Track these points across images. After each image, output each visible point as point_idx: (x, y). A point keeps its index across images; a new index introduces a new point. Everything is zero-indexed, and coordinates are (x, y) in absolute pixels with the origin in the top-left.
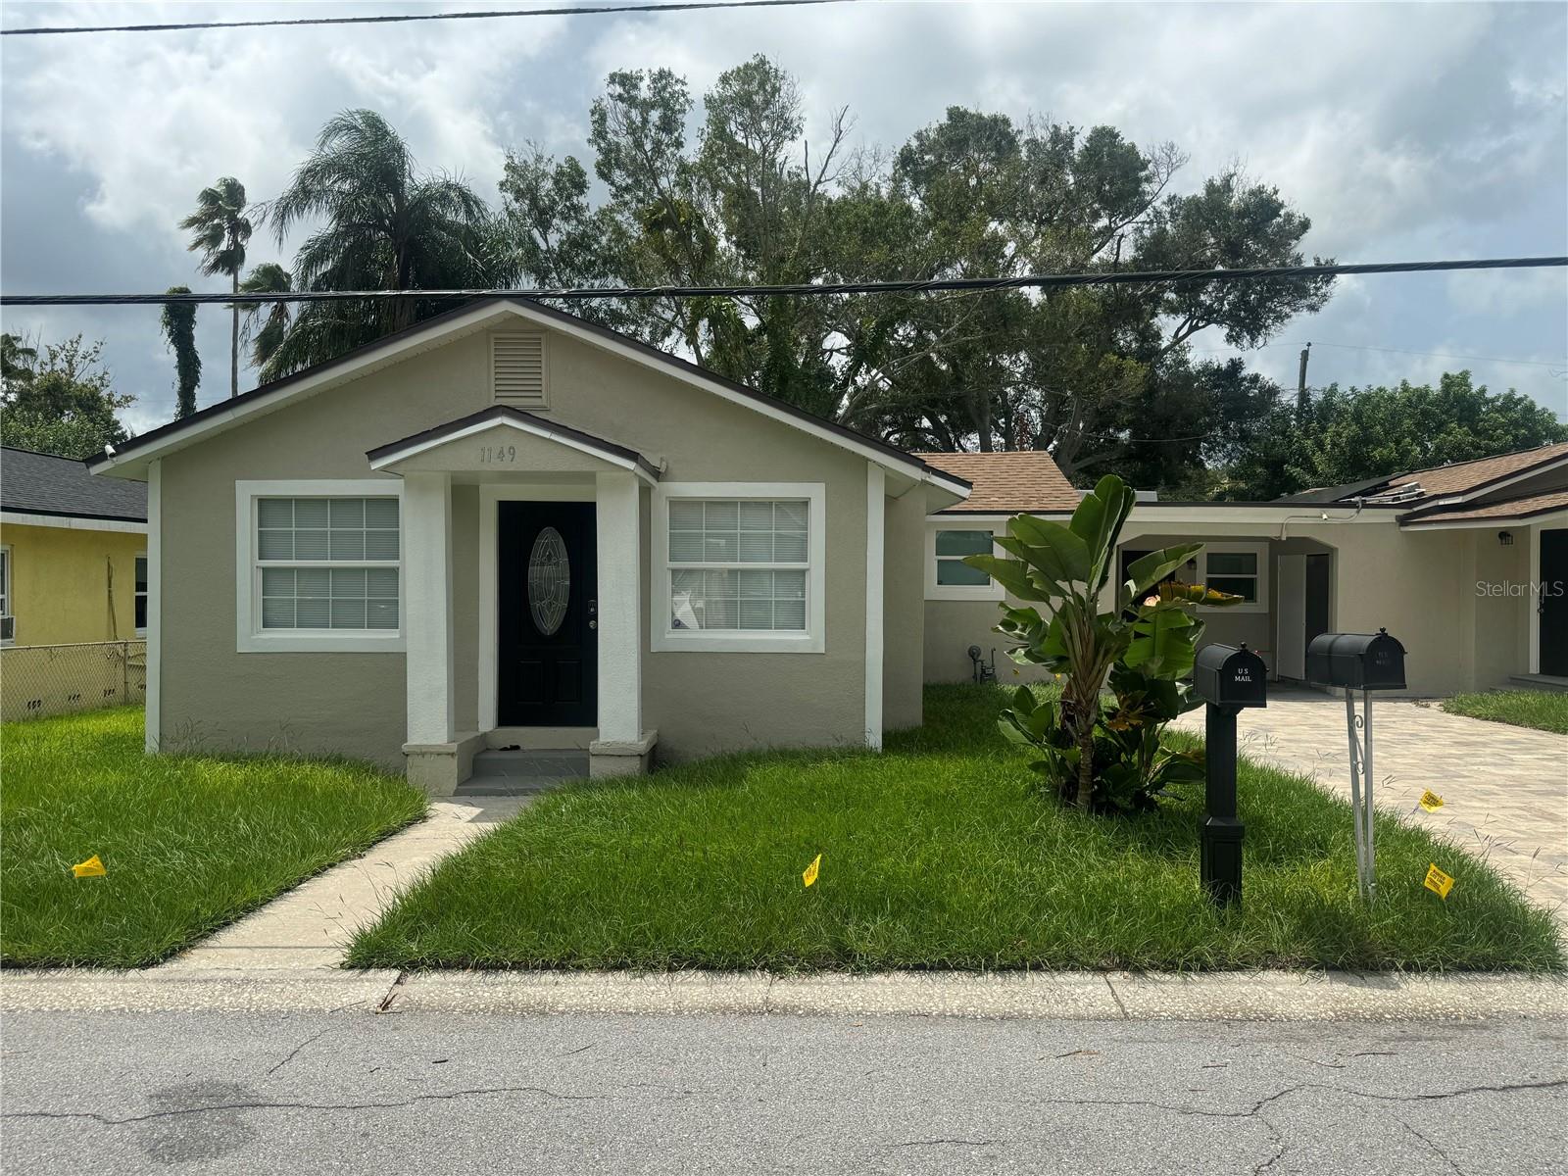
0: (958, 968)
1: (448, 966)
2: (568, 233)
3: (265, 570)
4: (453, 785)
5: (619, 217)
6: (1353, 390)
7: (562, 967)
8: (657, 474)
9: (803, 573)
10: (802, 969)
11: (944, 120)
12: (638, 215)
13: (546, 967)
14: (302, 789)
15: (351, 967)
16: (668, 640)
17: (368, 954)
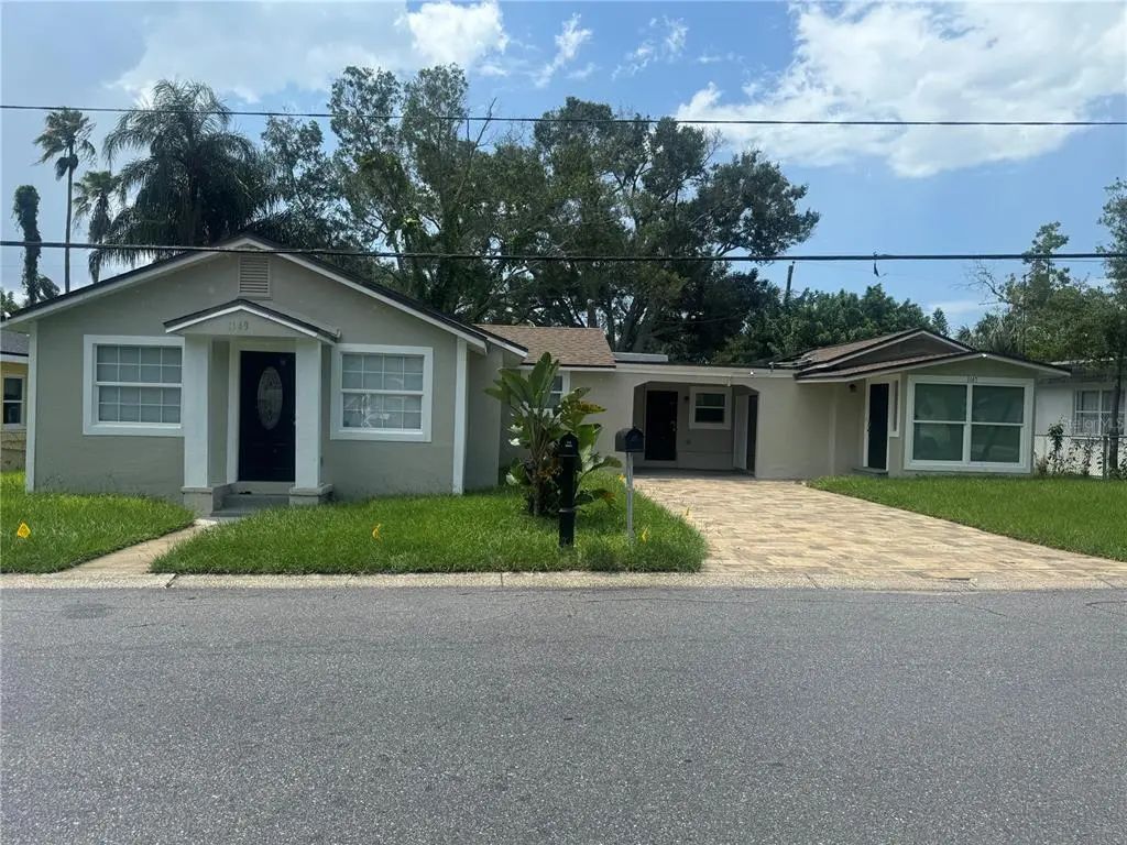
0: (437, 571)
1: (198, 573)
2: (309, 169)
3: (101, 388)
4: (211, 510)
5: (344, 159)
6: (817, 292)
7: (252, 573)
8: (335, 339)
9: (420, 396)
10: (366, 573)
11: (564, 105)
12: (356, 159)
13: (245, 573)
14: (121, 510)
15: (152, 572)
16: (340, 432)
17: (159, 567)
